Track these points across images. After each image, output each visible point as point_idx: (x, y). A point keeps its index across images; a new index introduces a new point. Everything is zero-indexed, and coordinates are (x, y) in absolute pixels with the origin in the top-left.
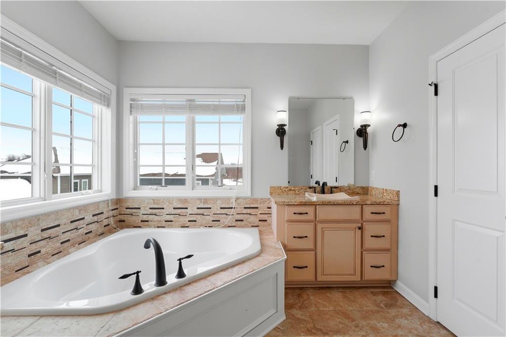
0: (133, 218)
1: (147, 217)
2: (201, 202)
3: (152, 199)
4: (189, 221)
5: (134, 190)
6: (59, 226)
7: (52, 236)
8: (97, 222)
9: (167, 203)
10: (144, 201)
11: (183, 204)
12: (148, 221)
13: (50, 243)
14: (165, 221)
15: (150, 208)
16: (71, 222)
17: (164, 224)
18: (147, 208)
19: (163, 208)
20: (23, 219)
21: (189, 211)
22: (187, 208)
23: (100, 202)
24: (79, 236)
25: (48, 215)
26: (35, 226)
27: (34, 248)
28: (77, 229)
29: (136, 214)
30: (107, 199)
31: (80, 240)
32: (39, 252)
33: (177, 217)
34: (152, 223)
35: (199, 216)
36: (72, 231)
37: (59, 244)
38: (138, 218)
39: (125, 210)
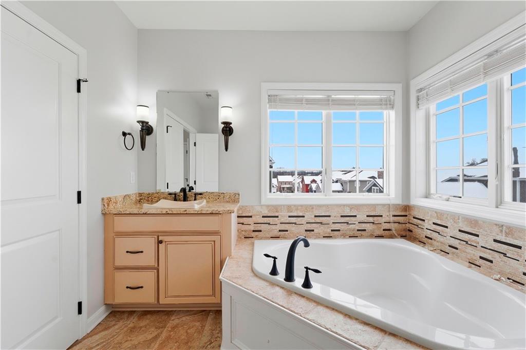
0: (418, 231)
1: (431, 234)
2: (501, 231)
3: (436, 212)
4: (481, 258)
5: (427, 198)
6: (329, 216)
7: (324, 222)
8: (373, 223)
9: (451, 220)
10: (428, 213)
11: (471, 227)
12: (431, 239)
13: (322, 227)
14: (450, 246)
15: (434, 223)
16: (342, 216)
17: (448, 249)
18: (431, 223)
19: (447, 227)
20: (302, 206)
21: (481, 241)
22: (477, 236)
23: (378, 205)
24: (350, 230)
25: (320, 206)
26: (309, 212)
27: (309, 227)
28: (347, 223)
29: (421, 227)
30: (389, 203)
31: (351, 233)
32: (313, 231)
33: (463, 245)
34: (435, 242)
35: (496, 255)
36: (342, 224)
37: (329, 230)
38: (422, 232)
39: (412, 219)
